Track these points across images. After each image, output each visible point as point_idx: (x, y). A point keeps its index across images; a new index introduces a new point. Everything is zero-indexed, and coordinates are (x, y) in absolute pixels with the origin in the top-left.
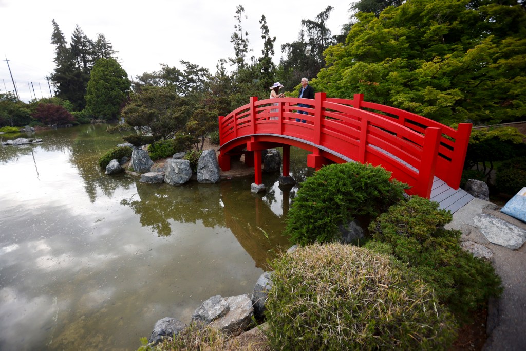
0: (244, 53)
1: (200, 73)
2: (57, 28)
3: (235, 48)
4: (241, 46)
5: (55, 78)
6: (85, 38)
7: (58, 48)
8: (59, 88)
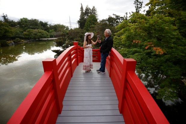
0: (140, 9)
1: (120, 19)
2: (82, 6)
3: (135, 7)
4: (139, 6)
5: (79, 22)
6: (89, 8)
7: (81, 12)
8: (79, 25)
